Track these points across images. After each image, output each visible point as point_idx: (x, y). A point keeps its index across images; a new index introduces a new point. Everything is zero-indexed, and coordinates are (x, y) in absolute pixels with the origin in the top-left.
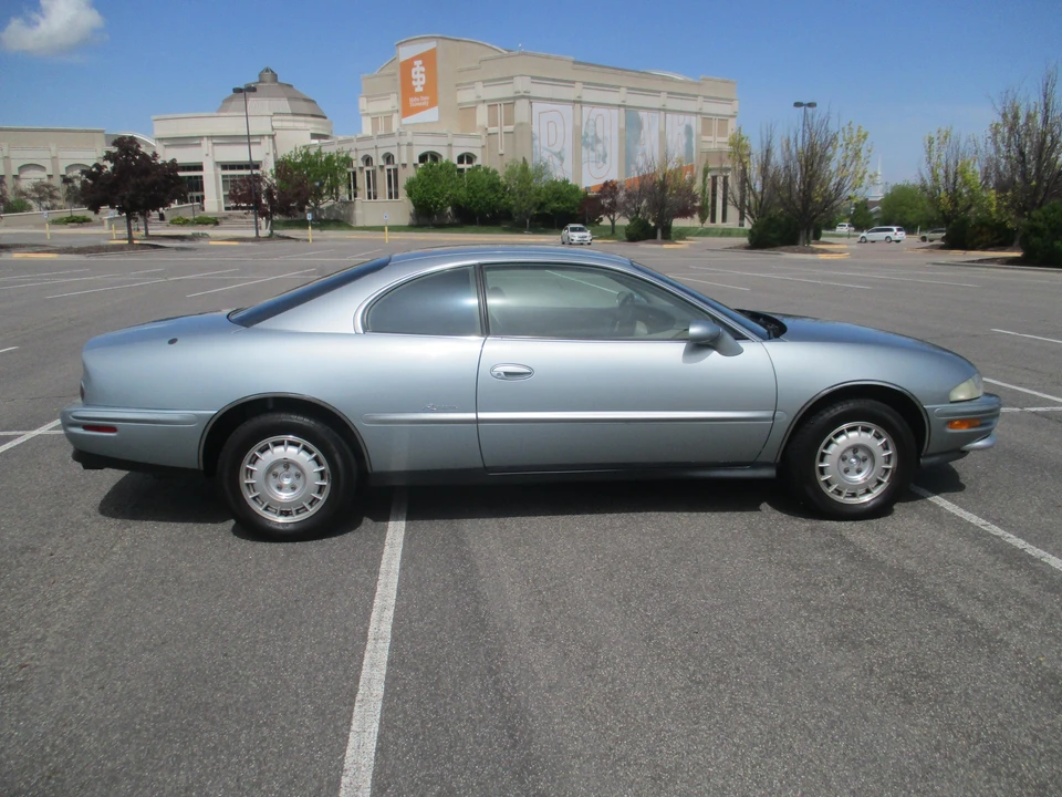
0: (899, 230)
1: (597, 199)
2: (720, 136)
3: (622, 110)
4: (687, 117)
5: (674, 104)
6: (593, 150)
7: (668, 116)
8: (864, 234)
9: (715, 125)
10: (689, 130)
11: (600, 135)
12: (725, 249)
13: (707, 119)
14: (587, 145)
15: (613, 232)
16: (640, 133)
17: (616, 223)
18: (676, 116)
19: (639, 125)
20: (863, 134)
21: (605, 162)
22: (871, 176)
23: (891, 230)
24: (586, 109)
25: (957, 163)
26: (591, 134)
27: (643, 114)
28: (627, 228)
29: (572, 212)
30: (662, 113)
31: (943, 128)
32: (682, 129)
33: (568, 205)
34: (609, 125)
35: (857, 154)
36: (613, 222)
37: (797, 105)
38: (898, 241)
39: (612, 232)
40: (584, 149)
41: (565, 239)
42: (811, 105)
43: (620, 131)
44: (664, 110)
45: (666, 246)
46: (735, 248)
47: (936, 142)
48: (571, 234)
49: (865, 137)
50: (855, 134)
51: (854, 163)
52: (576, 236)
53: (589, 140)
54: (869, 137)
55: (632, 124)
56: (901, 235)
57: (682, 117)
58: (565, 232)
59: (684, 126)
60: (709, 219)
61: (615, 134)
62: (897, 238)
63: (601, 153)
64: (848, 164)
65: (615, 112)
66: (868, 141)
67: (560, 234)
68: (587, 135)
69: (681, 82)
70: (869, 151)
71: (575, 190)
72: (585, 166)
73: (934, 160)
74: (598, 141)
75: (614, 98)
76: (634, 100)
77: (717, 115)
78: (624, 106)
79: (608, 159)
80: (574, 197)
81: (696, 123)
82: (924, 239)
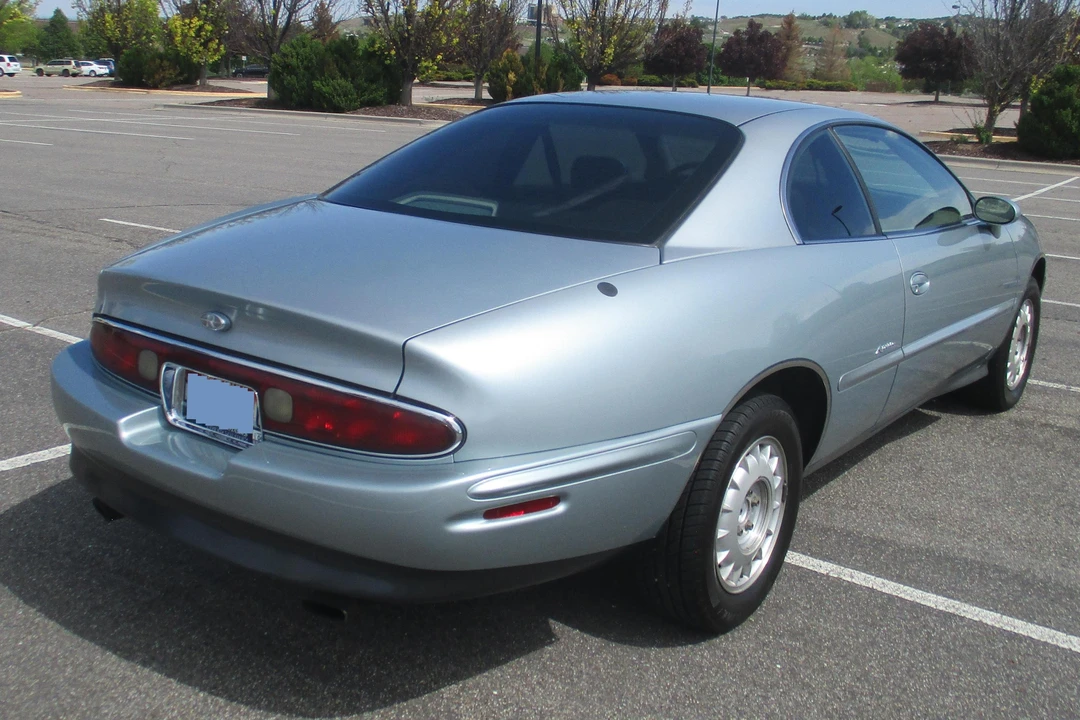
38: (11, 75)
56: (14, 67)
62: (9, 70)
82: (40, 72)
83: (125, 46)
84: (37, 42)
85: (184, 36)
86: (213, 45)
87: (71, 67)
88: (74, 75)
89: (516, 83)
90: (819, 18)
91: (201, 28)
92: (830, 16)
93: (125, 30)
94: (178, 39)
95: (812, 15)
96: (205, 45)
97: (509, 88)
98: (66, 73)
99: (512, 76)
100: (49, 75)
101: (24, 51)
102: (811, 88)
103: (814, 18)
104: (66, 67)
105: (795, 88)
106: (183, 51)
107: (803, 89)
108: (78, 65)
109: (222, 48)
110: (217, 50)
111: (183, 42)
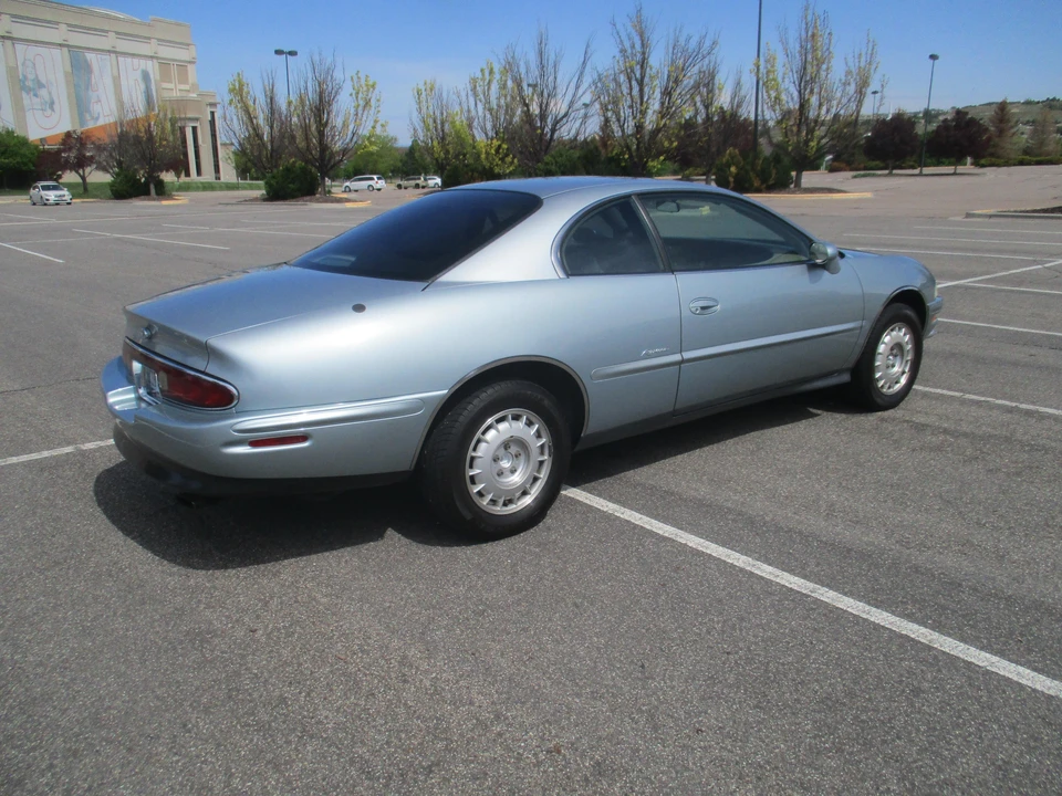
0: (379, 178)
1: (59, 152)
2: (180, 83)
3: (65, 49)
4: (143, 62)
5: (123, 45)
6: (36, 95)
7: (121, 59)
8: (347, 184)
9: (174, 71)
10: (146, 76)
11: (43, 80)
12: (239, 203)
13: (165, 64)
14: (29, 90)
15: (86, 189)
16: (90, 79)
17: (88, 180)
18: (129, 60)
19: (88, 68)
20: (371, 83)
21: (53, 110)
22: (382, 126)
23: (372, 179)
24: (20, 47)
25: (442, 114)
26: (31, 77)
27: (90, 56)
28: (111, 185)
29: (24, 168)
30: (113, 56)
31: (428, 82)
32: (139, 75)
33: (19, 159)
34: (52, 67)
35: (367, 103)
36: (83, 178)
37: (278, 52)
38: (379, 190)
39: (83, 190)
40: (24, 95)
41: (36, 199)
42: (293, 53)
43: (66, 74)
44: (115, 52)
45: (165, 203)
46: (250, 200)
47: (424, 93)
48: (43, 193)
49: (373, 86)
50: (363, 82)
51: (366, 112)
52: (52, 195)
53: (29, 84)
54: (376, 86)
55: (79, 67)
56: (381, 184)
57: (136, 61)
58: (32, 191)
59: (139, 72)
60: (183, 174)
61: (61, 77)
62: (378, 186)
63: (47, 98)
64: (360, 112)
65: (56, 52)
66: (376, 91)
67: (28, 193)
68: (25, 77)
69: (123, 20)
70: (378, 100)
71: (24, 142)
72: (29, 115)
73: (424, 110)
74: (41, 85)
75: (55, 35)
76: (78, 39)
77: (176, 60)
78: (68, 46)
79: (56, 107)
80: (24, 150)
81: (152, 67)
82: (399, 186)
83: (448, 164)
84: (400, 164)
85: (487, 153)
86: (509, 159)
87: (421, 182)
88: (423, 187)
89: (737, 174)
90: (1043, 102)
91: (499, 147)
92: (1054, 99)
93: (447, 152)
94: (483, 156)
95: (1036, 100)
96: (502, 159)
97: (731, 179)
98: (417, 186)
99: (733, 169)
100: (406, 188)
101: (392, 172)
102: (1022, 163)
103: (1038, 102)
104: (418, 182)
105: (1007, 164)
106: (487, 165)
107: (1015, 165)
108: (425, 180)
109: (516, 161)
110: (512, 163)
111: (487, 158)
